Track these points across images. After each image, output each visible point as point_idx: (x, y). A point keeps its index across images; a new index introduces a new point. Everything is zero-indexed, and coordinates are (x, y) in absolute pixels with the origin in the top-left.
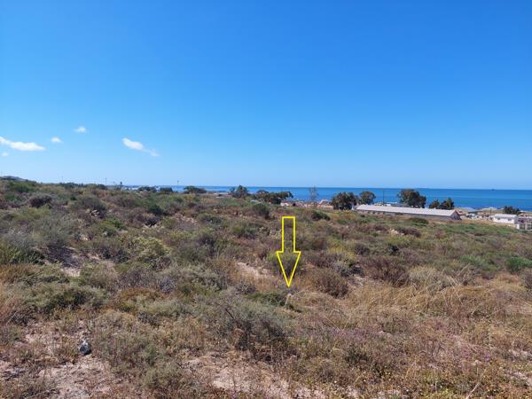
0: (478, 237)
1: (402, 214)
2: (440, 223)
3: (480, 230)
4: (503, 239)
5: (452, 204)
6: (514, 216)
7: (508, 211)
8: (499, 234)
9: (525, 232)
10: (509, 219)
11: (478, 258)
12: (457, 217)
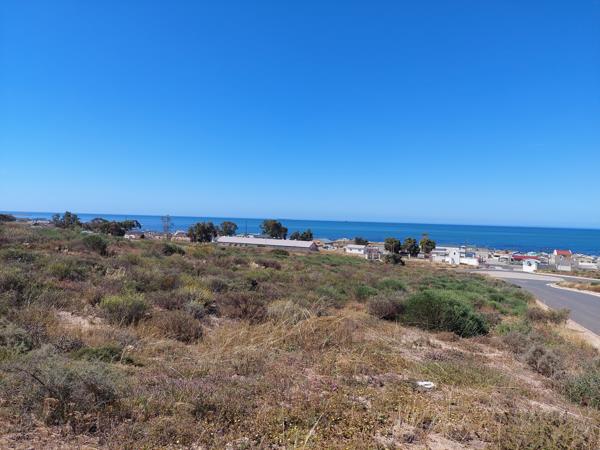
0: (333, 268)
1: (264, 246)
2: (299, 254)
3: (335, 260)
4: (354, 269)
5: (311, 235)
6: (363, 247)
7: (359, 242)
8: (350, 264)
9: (372, 261)
10: (360, 250)
11: (331, 289)
12: (315, 248)
